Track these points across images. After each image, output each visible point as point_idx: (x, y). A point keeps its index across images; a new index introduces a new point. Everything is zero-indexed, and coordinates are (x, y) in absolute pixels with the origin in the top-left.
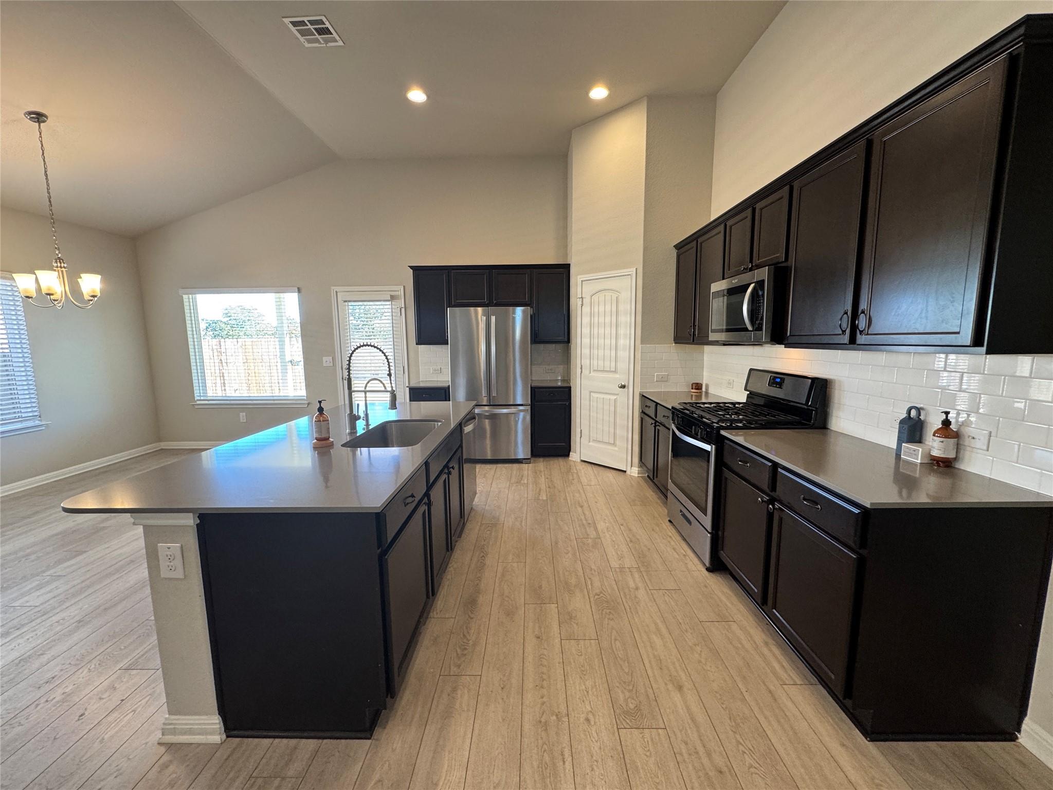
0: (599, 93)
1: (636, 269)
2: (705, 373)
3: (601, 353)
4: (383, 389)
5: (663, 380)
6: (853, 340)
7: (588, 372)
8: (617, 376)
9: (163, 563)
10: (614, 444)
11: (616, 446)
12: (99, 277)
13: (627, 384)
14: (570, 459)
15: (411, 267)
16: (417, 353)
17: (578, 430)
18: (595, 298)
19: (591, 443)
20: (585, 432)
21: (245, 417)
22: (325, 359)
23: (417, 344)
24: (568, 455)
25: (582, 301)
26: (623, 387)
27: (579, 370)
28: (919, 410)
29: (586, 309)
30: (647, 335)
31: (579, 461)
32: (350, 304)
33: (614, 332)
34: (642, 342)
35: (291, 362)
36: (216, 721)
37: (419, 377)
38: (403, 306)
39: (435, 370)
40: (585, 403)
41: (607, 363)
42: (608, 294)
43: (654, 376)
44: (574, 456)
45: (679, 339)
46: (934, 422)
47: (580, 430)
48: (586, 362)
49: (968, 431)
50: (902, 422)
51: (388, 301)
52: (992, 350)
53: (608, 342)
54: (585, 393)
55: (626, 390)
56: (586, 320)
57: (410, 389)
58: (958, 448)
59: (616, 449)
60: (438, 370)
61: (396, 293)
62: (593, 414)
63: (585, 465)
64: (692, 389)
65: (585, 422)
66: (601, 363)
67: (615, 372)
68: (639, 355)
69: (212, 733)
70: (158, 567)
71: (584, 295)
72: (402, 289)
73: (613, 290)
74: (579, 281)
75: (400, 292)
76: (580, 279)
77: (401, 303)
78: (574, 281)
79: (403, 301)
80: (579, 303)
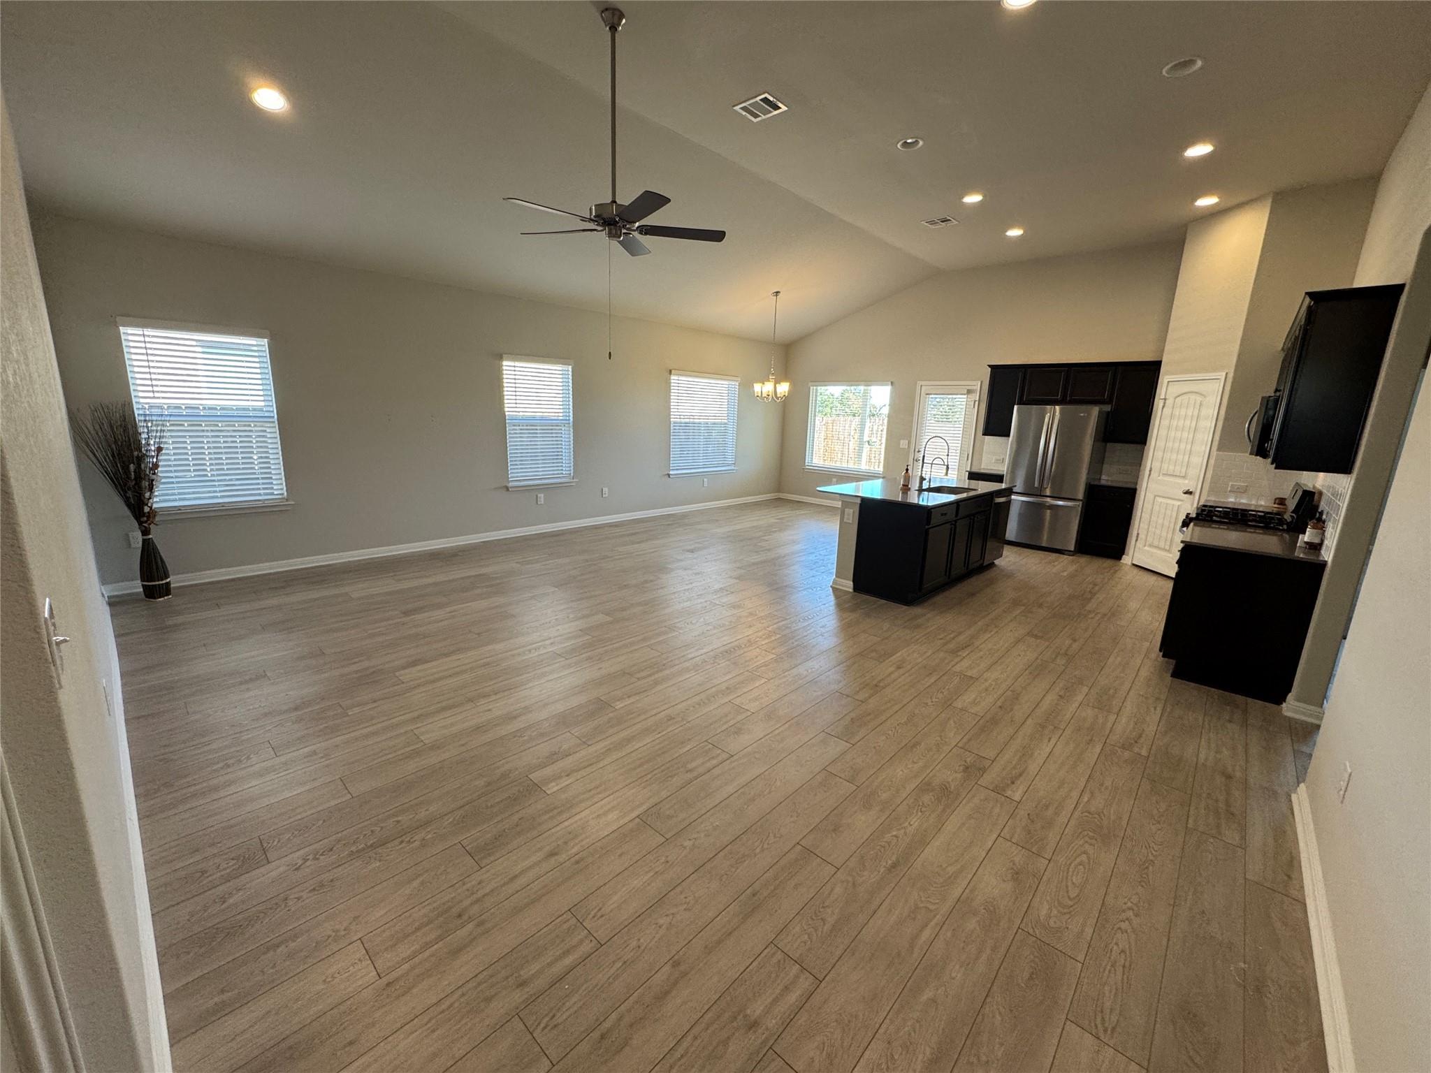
0: (1207, 201)
1: (1227, 374)
3: (1174, 457)
4: (943, 463)
5: (1240, 490)
7: (1157, 475)
8: (1187, 482)
9: (846, 516)
10: (1169, 551)
11: (1170, 553)
13: (1194, 491)
14: (1121, 561)
15: (989, 366)
16: (983, 442)
17: (1135, 533)
18: (1179, 399)
19: (1146, 548)
20: (1142, 536)
22: (902, 442)
23: (983, 435)
24: (1120, 558)
25: (1165, 403)
26: (1188, 492)
27: (1147, 472)
29: (1167, 411)
30: (1226, 441)
31: (1130, 564)
32: (931, 396)
33: (1191, 436)
34: (1219, 449)
35: (868, 442)
36: (851, 584)
37: (981, 465)
38: (977, 399)
39: (997, 460)
40: (1148, 506)
41: (1178, 468)
42: (1193, 397)
43: (1228, 485)
44: (1126, 560)
47: (1136, 532)
48: (1156, 465)
51: (965, 394)
53: (1183, 446)
54: (1150, 496)
55: (1191, 497)
56: (1165, 422)
57: (969, 473)
59: (1171, 555)
60: (1000, 460)
61: (974, 388)
62: (1154, 518)
63: (1136, 571)
64: (1275, 503)
65: (1144, 526)
66: (1171, 467)
67: (1184, 477)
68: (1212, 462)
69: (849, 588)
70: (844, 517)
71: (1167, 397)
72: (979, 384)
73: (1199, 393)
74: (1165, 382)
75: (977, 386)
76: (1167, 379)
77: (976, 396)
78: (1161, 381)
79: (978, 394)
80: (1162, 403)
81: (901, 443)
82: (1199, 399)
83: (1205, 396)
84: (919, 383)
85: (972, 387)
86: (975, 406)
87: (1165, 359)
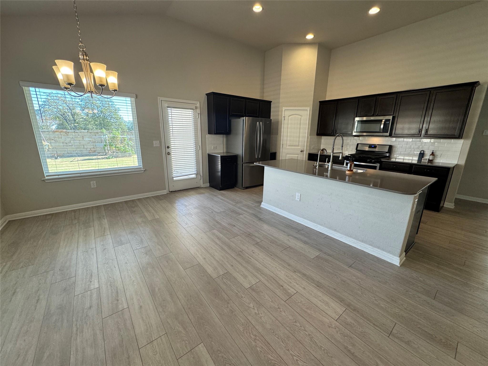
0: (310, 37)
1: (310, 108)
5: (314, 148)
7: (286, 146)
8: (299, 148)
16: (206, 138)
18: (291, 117)
26: (302, 151)
27: (281, 146)
29: (286, 121)
34: (310, 135)
37: (206, 151)
38: (199, 113)
41: (295, 143)
42: (297, 116)
45: (318, 134)
48: (285, 142)
50: (420, 154)
54: (284, 155)
56: (286, 126)
60: (215, 147)
66: (292, 143)
68: (309, 140)
71: (285, 116)
72: (199, 103)
73: (299, 115)
74: (283, 110)
75: (198, 105)
76: (284, 109)
77: (198, 111)
78: (280, 109)
79: (199, 110)
80: (283, 119)
81: (154, 144)
82: (300, 117)
83: (302, 116)
84: (160, 99)
85: (196, 105)
86: (198, 117)
87: (281, 100)
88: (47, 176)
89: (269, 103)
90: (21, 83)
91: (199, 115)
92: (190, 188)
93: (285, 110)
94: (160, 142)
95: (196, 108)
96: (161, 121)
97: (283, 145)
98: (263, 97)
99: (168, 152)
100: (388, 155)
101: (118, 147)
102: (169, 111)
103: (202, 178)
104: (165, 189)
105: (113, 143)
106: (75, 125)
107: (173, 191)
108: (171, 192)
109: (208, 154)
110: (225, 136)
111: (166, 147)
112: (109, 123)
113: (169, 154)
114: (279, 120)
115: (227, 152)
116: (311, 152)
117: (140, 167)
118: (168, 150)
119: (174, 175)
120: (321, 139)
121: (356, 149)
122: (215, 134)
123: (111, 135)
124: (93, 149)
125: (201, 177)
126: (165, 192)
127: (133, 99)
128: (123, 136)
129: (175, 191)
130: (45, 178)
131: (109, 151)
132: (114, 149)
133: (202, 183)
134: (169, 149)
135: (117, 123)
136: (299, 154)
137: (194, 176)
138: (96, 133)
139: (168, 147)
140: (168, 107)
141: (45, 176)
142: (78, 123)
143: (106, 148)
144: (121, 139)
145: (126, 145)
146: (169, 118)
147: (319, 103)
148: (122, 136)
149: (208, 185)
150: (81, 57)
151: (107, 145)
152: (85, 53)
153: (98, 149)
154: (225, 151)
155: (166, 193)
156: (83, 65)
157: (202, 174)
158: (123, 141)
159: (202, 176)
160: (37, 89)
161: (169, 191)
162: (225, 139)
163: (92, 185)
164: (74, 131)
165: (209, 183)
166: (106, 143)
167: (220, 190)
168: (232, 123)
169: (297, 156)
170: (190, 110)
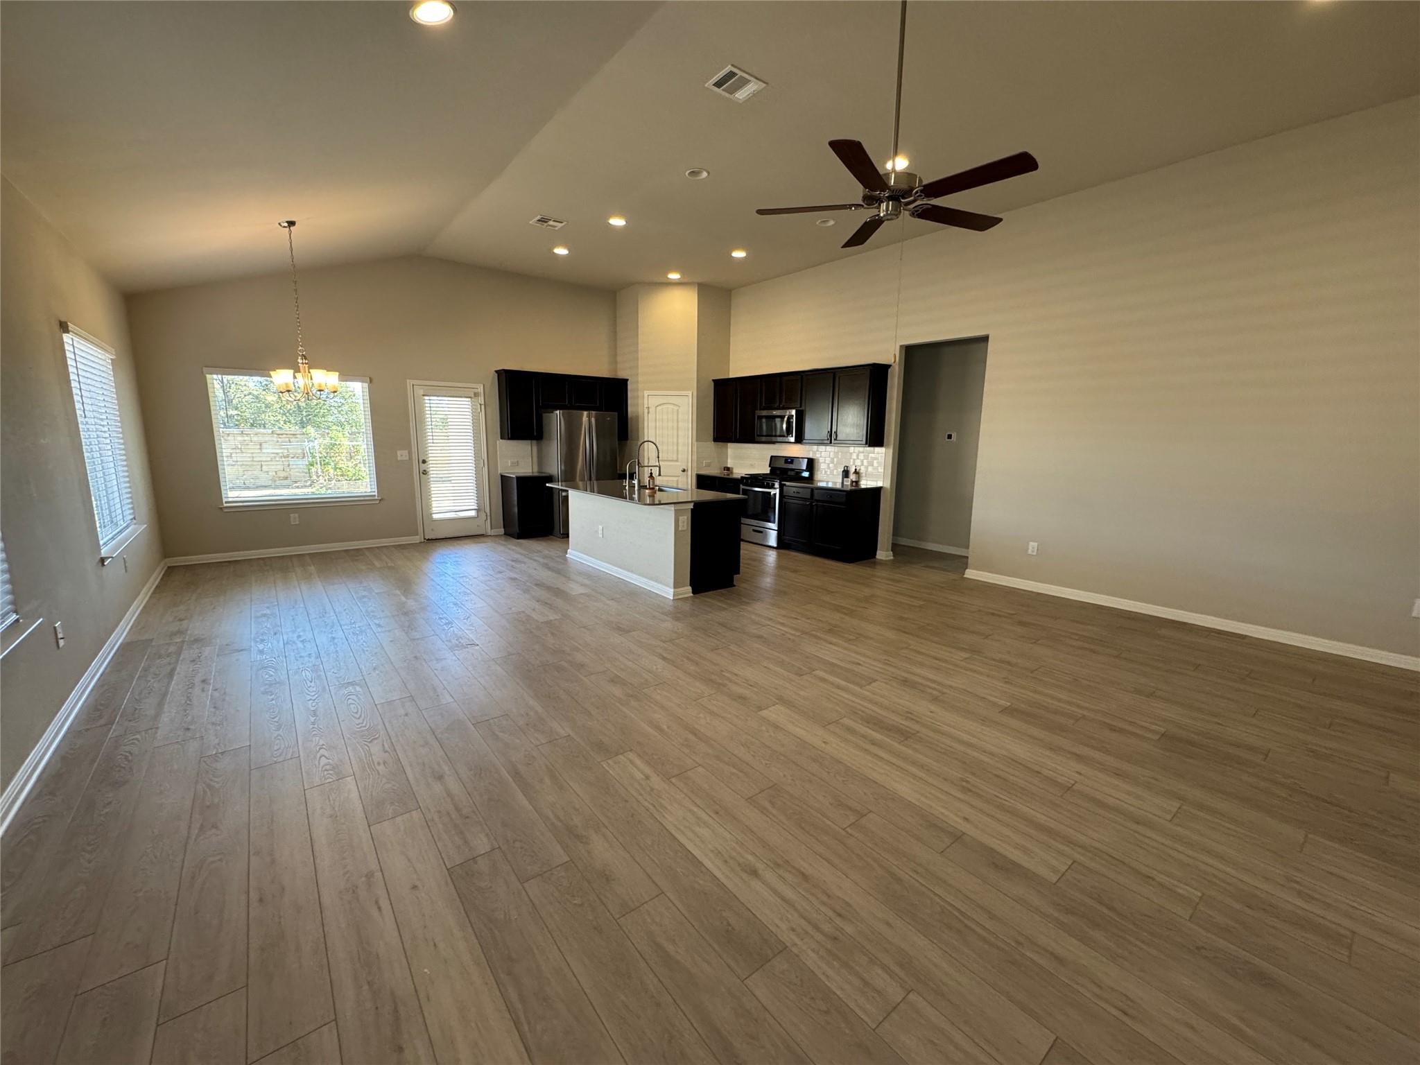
0: (674, 276)
1: (692, 392)
2: (729, 461)
5: (708, 465)
6: (831, 443)
8: (681, 465)
12: (337, 373)
13: (686, 469)
15: (498, 371)
18: (659, 408)
21: (297, 519)
22: (399, 453)
25: (649, 411)
26: (684, 471)
28: (847, 467)
30: (699, 438)
34: (697, 441)
37: (498, 470)
38: (483, 403)
39: (513, 463)
42: (670, 407)
45: (716, 440)
46: (852, 470)
49: (861, 471)
50: (843, 471)
51: (464, 397)
52: (869, 446)
55: (686, 472)
56: (652, 424)
58: (859, 477)
60: (515, 463)
64: (724, 470)
67: (677, 461)
68: (695, 449)
69: (688, 593)
71: (650, 406)
72: (482, 387)
73: (674, 404)
74: (646, 395)
75: (481, 390)
76: (646, 393)
77: (481, 400)
78: (640, 394)
79: (483, 398)
80: (646, 411)
81: (399, 455)
82: (676, 408)
83: (679, 407)
84: (410, 382)
85: (476, 391)
86: (481, 410)
87: (640, 379)
88: (226, 502)
89: (624, 382)
90: (205, 369)
91: (483, 407)
92: (464, 534)
93: (648, 395)
94: (410, 453)
95: (476, 395)
96: (412, 417)
97: (648, 459)
98: (616, 370)
99: (425, 471)
100: (806, 474)
101: (340, 469)
102: (427, 401)
103: (489, 518)
104: (417, 535)
105: (330, 457)
106: (231, 412)
107: (432, 540)
108: (428, 540)
109: (502, 476)
110: (534, 442)
111: (421, 461)
112: (321, 408)
113: (425, 472)
114: (640, 414)
115: (539, 472)
116: (703, 472)
117: (374, 494)
118: (423, 467)
119: (434, 510)
120: (727, 448)
121: (770, 466)
122: (509, 439)
123: (327, 441)
124: (282, 474)
125: (487, 516)
126: (417, 539)
127: (366, 385)
128: (354, 443)
129: (436, 539)
130: (223, 504)
131: (321, 477)
132: (332, 471)
133: (489, 528)
134: (426, 464)
135: (346, 408)
136: (679, 476)
137: (473, 513)
138: (291, 436)
139: (424, 462)
140: (424, 395)
141: (224, 501)
142: (237, 409)
143: (313, 469)
144: (350, 449)
145: (360, 463)
146: (427, 409)
147: (713, 384)
148: (351, 443)
149: (502, 531)
150: (300, 361)
151: (317, 463)
152: (305, 357)
153: (294, 473)
154: (536, 470)
155: (418, 542)
156: (301, 368)
157: (488, 511)
158: (353, 454)
159: (489, 514)
160: (226, 378)
161: (425, 539)
162: (535, 449)
163: (292, 519)
164: (242, 432)
165: (504, 527)
166: (314, 457)
167: (518, 539)
168: (545, 422)
169: (675, 479)
170: (467, 399)
